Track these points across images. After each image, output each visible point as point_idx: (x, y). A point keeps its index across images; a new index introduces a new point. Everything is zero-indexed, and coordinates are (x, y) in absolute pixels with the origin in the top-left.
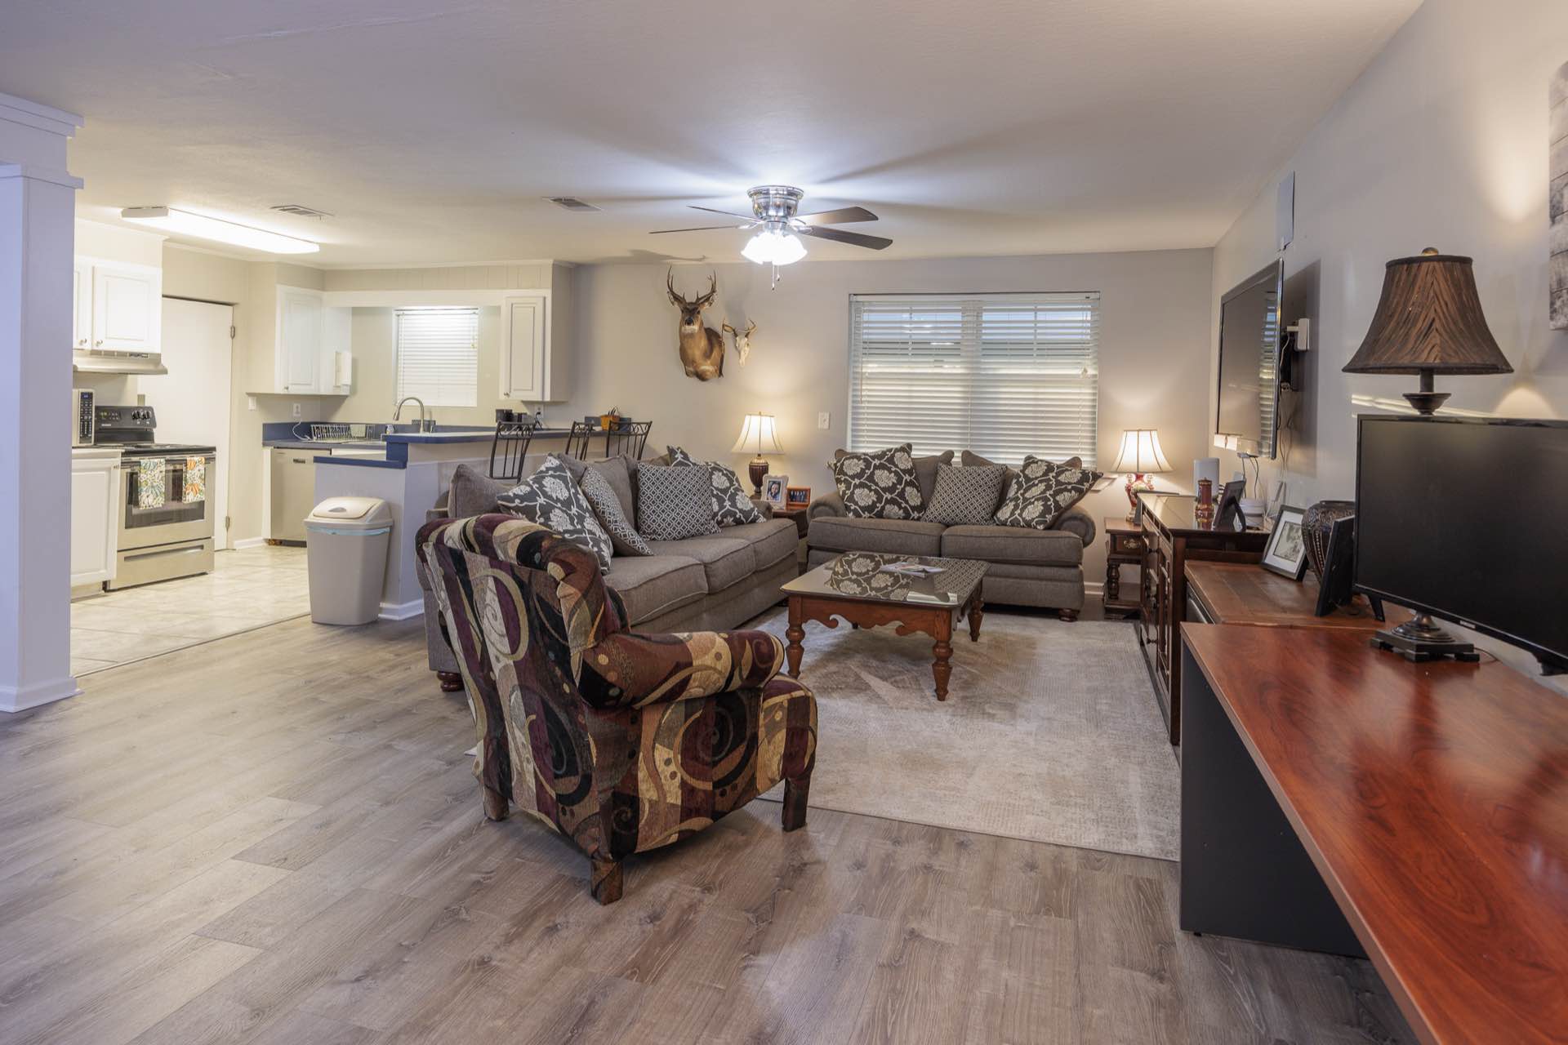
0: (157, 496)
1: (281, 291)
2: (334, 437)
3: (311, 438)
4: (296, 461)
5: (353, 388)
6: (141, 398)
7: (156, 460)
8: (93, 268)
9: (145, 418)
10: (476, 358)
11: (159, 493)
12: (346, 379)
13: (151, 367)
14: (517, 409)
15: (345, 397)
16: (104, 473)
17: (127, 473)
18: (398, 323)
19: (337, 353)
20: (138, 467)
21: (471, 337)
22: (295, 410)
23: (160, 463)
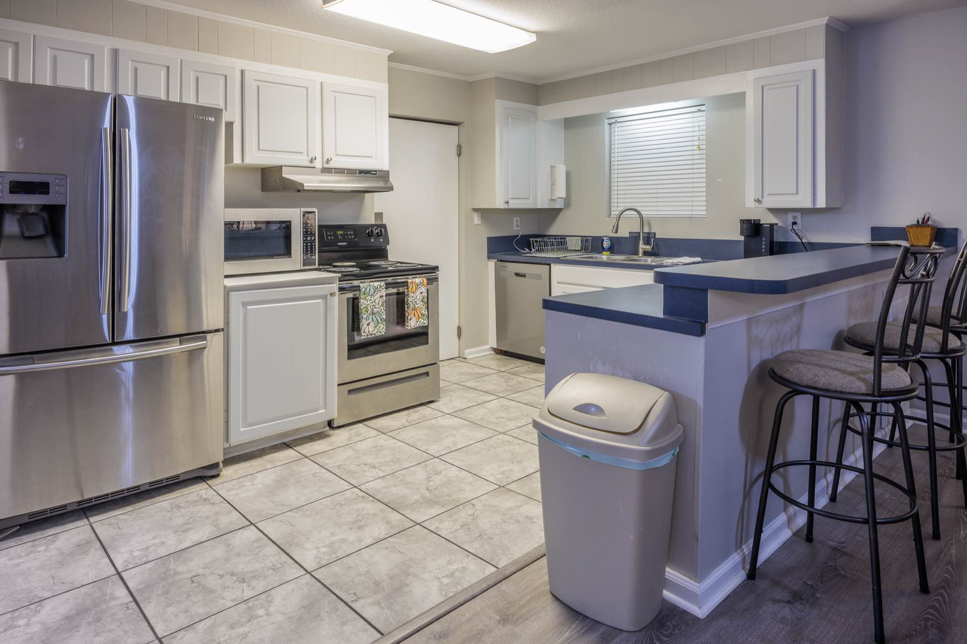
0: (378, 323)
1: (500, 107)
2: (553, 250)
3: (530, 250)
4: (517, 275)
5: (568, 201)
6: (379, 215)
7: (376, 284)
8: (322, 83)
9: (378, 235)
10: (704, 161)
11: (380, 321)
12: (561, 192)
13: (381, 184)
14: (767, 219)
15: (559, 211)
16: (320, 301)
17: (348, 299)
18: (610, 133)
19: (552, 167)
20: (358, 292)
21: (696, 138)
22: (515, 224)
23: (381, 287)
